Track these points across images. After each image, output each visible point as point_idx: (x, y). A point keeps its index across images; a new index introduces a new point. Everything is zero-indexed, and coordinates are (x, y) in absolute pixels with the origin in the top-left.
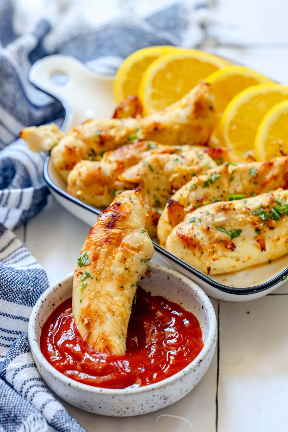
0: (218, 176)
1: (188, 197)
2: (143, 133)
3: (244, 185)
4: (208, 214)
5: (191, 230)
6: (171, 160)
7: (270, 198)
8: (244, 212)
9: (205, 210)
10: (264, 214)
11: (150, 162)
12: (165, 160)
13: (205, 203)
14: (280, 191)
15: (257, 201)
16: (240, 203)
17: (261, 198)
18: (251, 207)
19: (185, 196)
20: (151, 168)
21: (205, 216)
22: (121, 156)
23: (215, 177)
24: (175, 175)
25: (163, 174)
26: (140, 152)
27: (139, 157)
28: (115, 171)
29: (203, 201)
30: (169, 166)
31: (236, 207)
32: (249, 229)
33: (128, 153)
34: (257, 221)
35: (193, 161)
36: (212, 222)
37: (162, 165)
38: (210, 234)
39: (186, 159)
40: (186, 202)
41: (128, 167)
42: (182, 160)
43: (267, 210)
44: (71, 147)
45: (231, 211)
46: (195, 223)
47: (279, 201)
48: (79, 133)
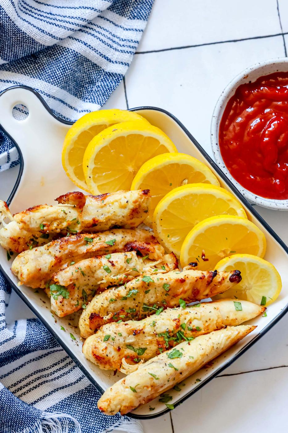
0: (135, 291)
1: (108, 307)
2: (82, 227)
3: (157, 297)
4: (121, 335)
5: (104, 351)
6: (102, 267)
7: (177, 324)
8: (152, 335)
9: (119, 331)
10: (169, 338)
11: (83, 269)
12: (97, 267)
13: (122, 316)
14: (187, 313)
15: (164, 324)
16: (149, 326)
17: (168, 321)
18: (158, 331)
19: (105, 306)
20: (83, 274)
21: (118, 337)
22: (60, 252)
23: (133, 293)
24: (103, 282)
25: (93, 277)
26: (78, 247)
27: (77, 252)
28: (53, 266)
29: (120, 314)
30: (100, 273)
31: (145, 330)
32: (154, 347)
33: (66, 249)
34: (162, 341)
35: (121, 268)
36: (123, 342)
37: (94, 271)
38: (120, 352)
39: (115, 267)
40: (106, 311)
41: (65, 260)
42: (111, 268)
43: (172, 334)
44: (16, 238)
45: (141, 334)
46: (109, 342)
47: (184, 326)
48: (25, 223)
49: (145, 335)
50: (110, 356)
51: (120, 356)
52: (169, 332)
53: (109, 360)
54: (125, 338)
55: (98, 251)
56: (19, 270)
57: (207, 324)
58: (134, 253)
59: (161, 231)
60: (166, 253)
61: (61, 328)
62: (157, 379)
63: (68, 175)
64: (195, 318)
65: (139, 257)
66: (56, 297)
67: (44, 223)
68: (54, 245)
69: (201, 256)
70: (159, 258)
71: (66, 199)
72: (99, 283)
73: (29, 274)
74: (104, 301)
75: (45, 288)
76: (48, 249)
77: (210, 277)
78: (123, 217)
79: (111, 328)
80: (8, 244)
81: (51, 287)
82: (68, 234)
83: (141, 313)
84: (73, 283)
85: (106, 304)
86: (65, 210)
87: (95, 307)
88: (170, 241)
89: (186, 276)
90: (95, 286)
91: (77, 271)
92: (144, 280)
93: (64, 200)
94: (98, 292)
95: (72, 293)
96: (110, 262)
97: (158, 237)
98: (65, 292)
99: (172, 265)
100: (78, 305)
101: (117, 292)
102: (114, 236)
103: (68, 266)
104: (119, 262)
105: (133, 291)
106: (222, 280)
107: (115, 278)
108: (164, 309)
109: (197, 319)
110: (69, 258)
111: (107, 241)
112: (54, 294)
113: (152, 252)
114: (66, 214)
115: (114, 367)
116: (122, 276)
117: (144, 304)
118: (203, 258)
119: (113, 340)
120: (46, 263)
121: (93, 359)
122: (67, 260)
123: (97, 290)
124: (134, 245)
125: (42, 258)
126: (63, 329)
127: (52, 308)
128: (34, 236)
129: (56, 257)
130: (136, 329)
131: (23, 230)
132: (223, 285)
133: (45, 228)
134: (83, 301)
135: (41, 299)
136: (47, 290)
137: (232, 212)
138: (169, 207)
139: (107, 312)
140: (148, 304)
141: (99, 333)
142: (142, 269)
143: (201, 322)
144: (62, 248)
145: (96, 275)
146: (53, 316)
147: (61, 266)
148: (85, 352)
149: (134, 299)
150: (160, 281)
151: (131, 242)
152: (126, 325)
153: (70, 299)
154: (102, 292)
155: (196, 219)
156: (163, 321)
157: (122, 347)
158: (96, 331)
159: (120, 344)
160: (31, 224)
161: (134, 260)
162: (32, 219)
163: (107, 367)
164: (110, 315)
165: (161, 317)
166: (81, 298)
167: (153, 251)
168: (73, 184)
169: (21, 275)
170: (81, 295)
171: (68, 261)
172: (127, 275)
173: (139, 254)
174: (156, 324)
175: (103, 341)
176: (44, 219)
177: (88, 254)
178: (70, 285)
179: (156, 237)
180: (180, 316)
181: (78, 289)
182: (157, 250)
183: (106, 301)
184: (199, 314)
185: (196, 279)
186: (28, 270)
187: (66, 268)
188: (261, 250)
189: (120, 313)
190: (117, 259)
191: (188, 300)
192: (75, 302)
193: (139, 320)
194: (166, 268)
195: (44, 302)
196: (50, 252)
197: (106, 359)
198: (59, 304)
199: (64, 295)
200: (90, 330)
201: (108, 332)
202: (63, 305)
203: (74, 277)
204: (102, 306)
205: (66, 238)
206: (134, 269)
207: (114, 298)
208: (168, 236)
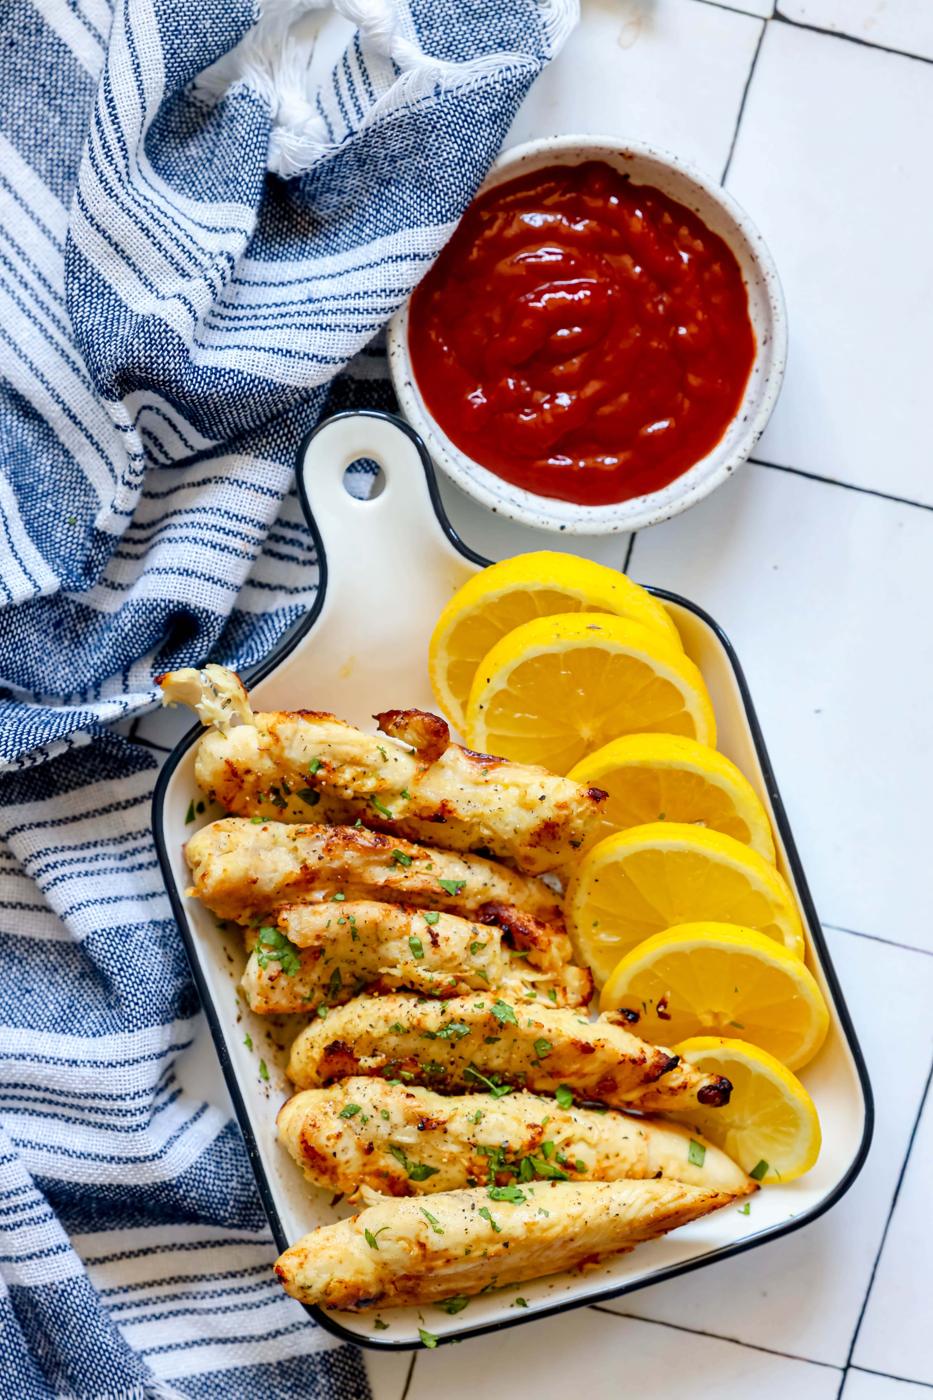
0: (463, 1029)
1: (381, 1038)
2: (407, 809)
3: (509, 1061)
4: (387, 1118)
5: (332, 1141)
6: (406, 938)
7: (533, 1138)
8: (463, 1144)
9: (386, 1105)
10: (501, 1164)
11: (359, 923)
12: (395, 933)
13: (407, 1074)
14: (567, 1120)
15: (502, 1129)
16: (465, 1119)
17: (515, 1125)
18: (483, 1139)
19: (376, 1033)
20: (354, 934)
21: (378, 1120)
22: (320, 858)
23: (456, 1031)
24: (393, 972)
25: (375, 951)
26: (369, 863)
27: (360, 875)
28: (288, 885)
29: (404, 1067)
30: (395, 949)
31: (451, 1127)
32: (456, 1173)
33: (340, 858)
34: (480, 1167)
35: (452, 958)
36: (386, 1137)
37: (383, 938)
38: (370, 1157)
39: (437, 951)
40: (373, 1046)
41: (324, 882)
42: (428, 950)
43: (512, 1158)
44: (240, 769)
45: (436, 1132)
46: (351, 1122)
47: (548, 1149)
48: (277, 740)
49: (447, 1137)
50: (341, 1158)
51: (365, 1165)
52: (506, 1150)
53: (334, 1168)
54: (395, 1127)
55: (411, 893)
56: (204, 860)
57: (605, 1164)
58: (497, 933)
59: (582, 905)
60: (573, 961)
61: (244, 1039)
62: (439, 1232)
63: (432, 670)
64: (582, 1139)
65: (505, 946)
66: (265, 960)
67: (324, 759)
68: (314, 836)
69: (656, 1002)
70: (552, 967)
71: (403, 723)
72: (383, 970)
73: (222, 882)
74: (377, 1021)
75: (246, 927)
76: (294, 840)
77: (656, 1066)
78: (515, 831)
79: (369, 1091)
80: (215, 774)
81: (263, 932)
82: (359, 822)
83: (456, 1080)
84: (321, 946)
85: (381, 1030)
86: (386, 749)
87: (349, 1026)
88: (596, 938)
89: (602, 1043)
90: (370, 972)
91: (343, 921)
92: (495, 1010)
93: (395, 724)
94: (371, 990)
95: (307, 968)
96: (430, 932)
97: (570, 917)
98: (290, 957)
99: (574, 996)
100: (309, 999)
101: (419, 1016)
102: (468, 872)
103: (325, 899)
104: (452, 943)
105: (457, 1027)
106: (679, 1087)
107: (427, 975)
108: (514, 1091)
109: (589, 1144)
110: (337, 880)
111: (443, 878)
112: (265, 951)
113: (542, 950)
114: (386, 760)
115: (341, 1186)
116: (446, 978)
117: (472, 1065)
118: (661, 1009)
119: (364, 1121)
120: (275, 871)
121: (295, 1150)
122: (329, 883)
123: (372, 985)
124: (506, 914)
125: (270, 854)
126: (249, 1043)
127: (243, 982)
128: (284, 784)
129: (305, 867)
130: (431, 1117)
131: (265, 755)
132: (677, 1098)
133: (321, 773)
134: (326, 995)
135: (225, 949)
136: (249, 934)
137: (774, 933)
138: (627, 859)
139: (375, 1050)
140: (482, 1068)
141: (336, 1092)
142: (500, 979)
143: (594, 1152)
144: (330, 850)
145: (382, 950)
146: (238, 1003)
147: (309, 891)
148: (283, 1125)
149: (453, 1046)
150: (533, 1029)
151: (500, 904)
152: (409, 1096)
153: (297, 978)
154: (380, 995)
155: (680, 915)
156: (501, 1118)
157: (379, 1147)
158: (327, 1084)
159: (376, 1137)
160: (291, 747)
161: (489, 951)
162: (298, 736)
163: (325, 1181)
164: (379, 1059)
165: (503, 1106)
166: (324, 986)
167: (544, 947)
168: (433, 696)
169: (204, 875)
170: (325, 980)
171: (331, 887)
172: (459, 980)
173: (509, 941)
174: (483, 1120)
175: (337, 1115)
176: (327, 749)
177: (386, 891)
178: (312, 947)
179: (566, 912)
180: (548, 1120)
181: (326, 963)
182: (556, 947)
183: (382, 1023)
184: (597, 1132)
185: (621, 1059)
186: (225, 870)
187: (318, 903)
188: (806, 1047)
189: (406, 1065)
190: (450, 934)
191: (579, 1095)
192: (304, 991)
193: (444, 1093)
194: (560, 997)
195: (230, 959)
196: (296, 849)
197: (329, 1163)
198: (265, 981)
199: (286, 965)
200: (314, 1075)
201: (357, 1098)
202: (273, 988)
203: (329, 934)
204: (368, 1032)
205: (350, 831)
206: (481, 972)
207: (406, 1024)
208: (595, 925)
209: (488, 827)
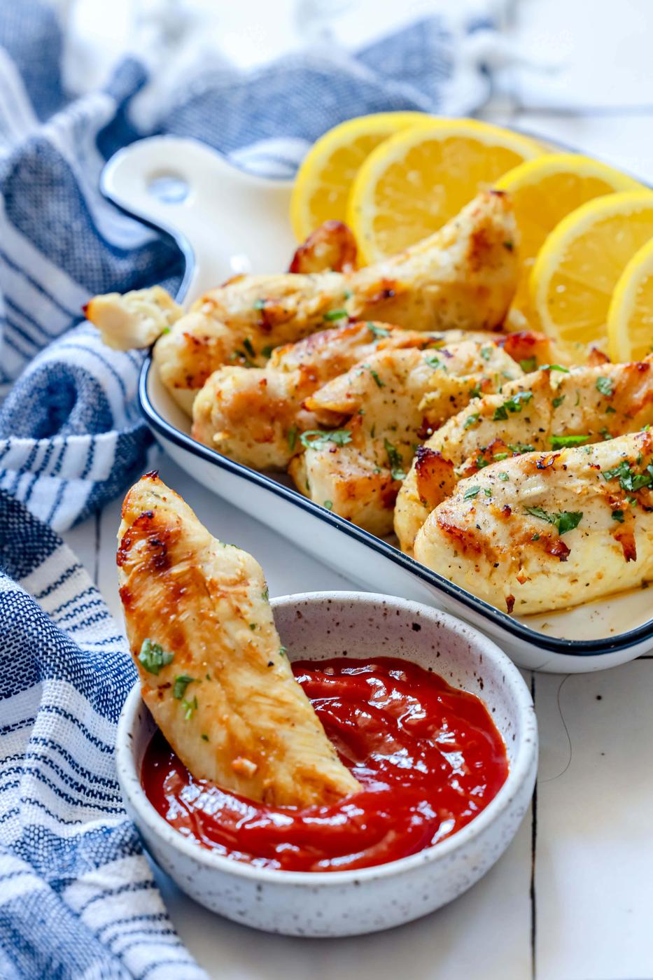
1: (461, 442)
2: (358, 304)
3: (584, 415)
4: (508, 479)
5: (469, 515)
6: (422, 361)
7: (645, 442)
8: (587, 475)
9: (500, 470)
10: (631, 476)
11: (375, 366)
12: (410, 361)
13: (500, 455)
15: (614, 449)
17: (623, 444)
18: (602, 462)
19: (454, 440)
20: (377, 379)
21: (500, 484)
22: (310, 355)
23: (521, 398)
24: (431, 396)
26: (352, 346)
28: (297, 387)
29: (495, 451)
30: (419, 375)
31: (568, 463)
33: (326, 349)
34: (616, 493)
35: (471, 363)
36: (516, 496)
39: (454, 360)
40: (458, 455)
42: (446, 361)
43: (639, 466)
44: (200, 339)
45: (559, 471)
46: (477, 500)
48: (215, 304)
49: (570, 472)
50: (487, 532)
51: (512, 534)
52: (628, 463)
53: (486, 544)
54: (518, 482)
68: (294, 350)
74: (450, 432)
84: (355, 405)
85: (457, 436)
90: (415, 431)
91: (360, 372)
96: (439, 351)
98: (336, 433)
105: (520, 394)
112: (314, 442)
119: (489, 493)
130: (543, 456)
131: (212, 319)
133: (267, 306)
144: (314, 348)
145: (409, 385)
149: (527, 420)
153: (355, 452)
157: (515, 511)
159: (507, 501)
160: (229, 304)
161: (500, 354)
164: (469, 459)
174: (593, 450)
176: (260, 291)
181: (372, 435)
183: (454, 431)
189: (494, 447)
192: (368, 463)
196: (285, 366)
197: (479, 540)
198: (329, 460)
199: (337, 440)
202: (339, 463)
203: (356, 389)
209: (432, 283)
